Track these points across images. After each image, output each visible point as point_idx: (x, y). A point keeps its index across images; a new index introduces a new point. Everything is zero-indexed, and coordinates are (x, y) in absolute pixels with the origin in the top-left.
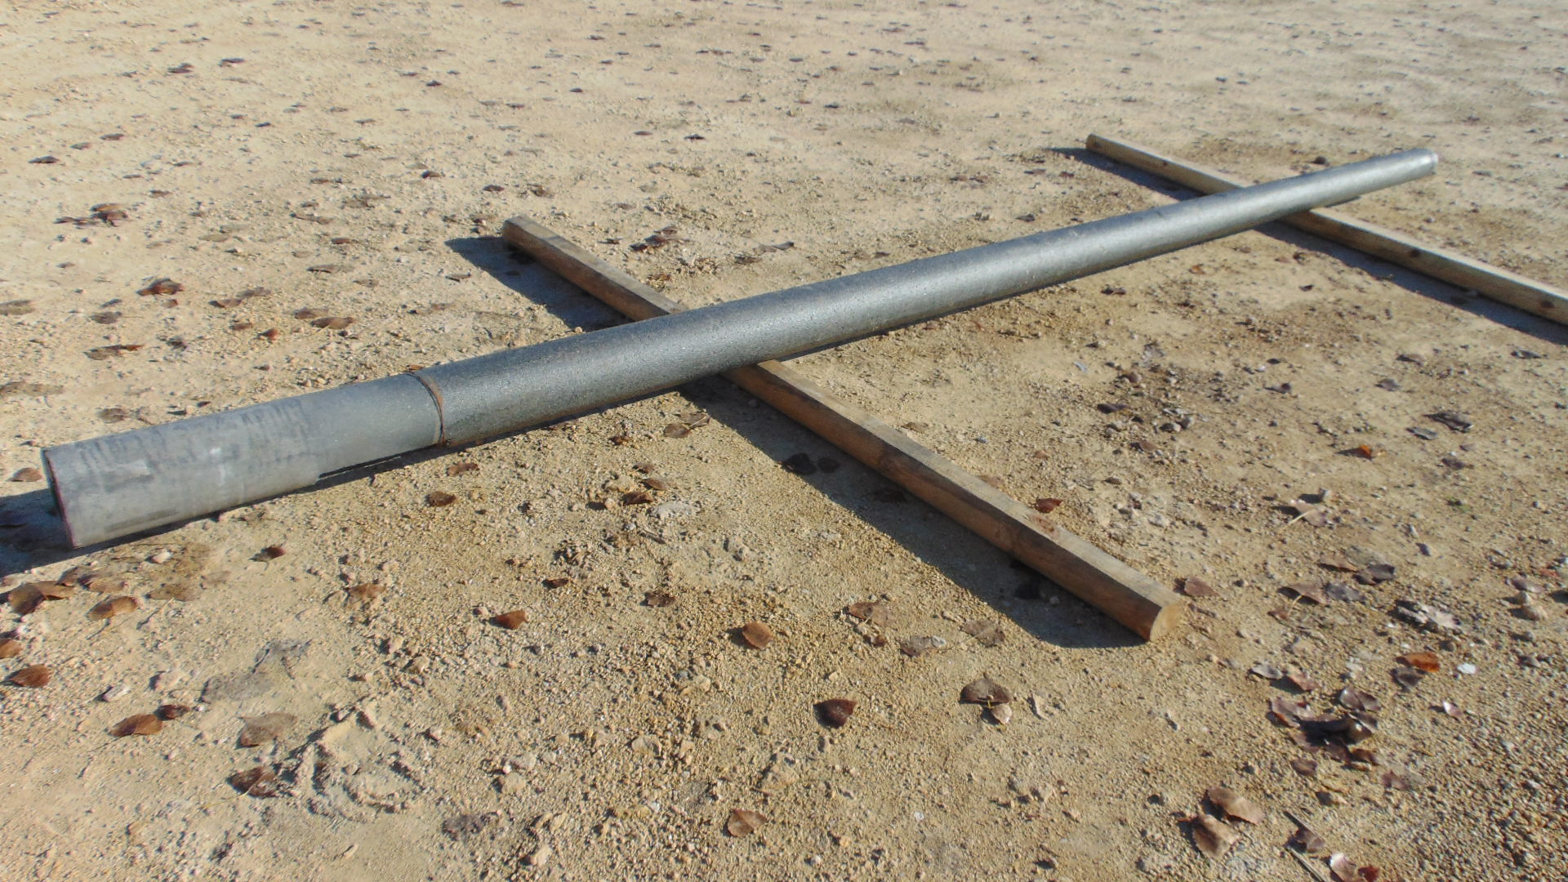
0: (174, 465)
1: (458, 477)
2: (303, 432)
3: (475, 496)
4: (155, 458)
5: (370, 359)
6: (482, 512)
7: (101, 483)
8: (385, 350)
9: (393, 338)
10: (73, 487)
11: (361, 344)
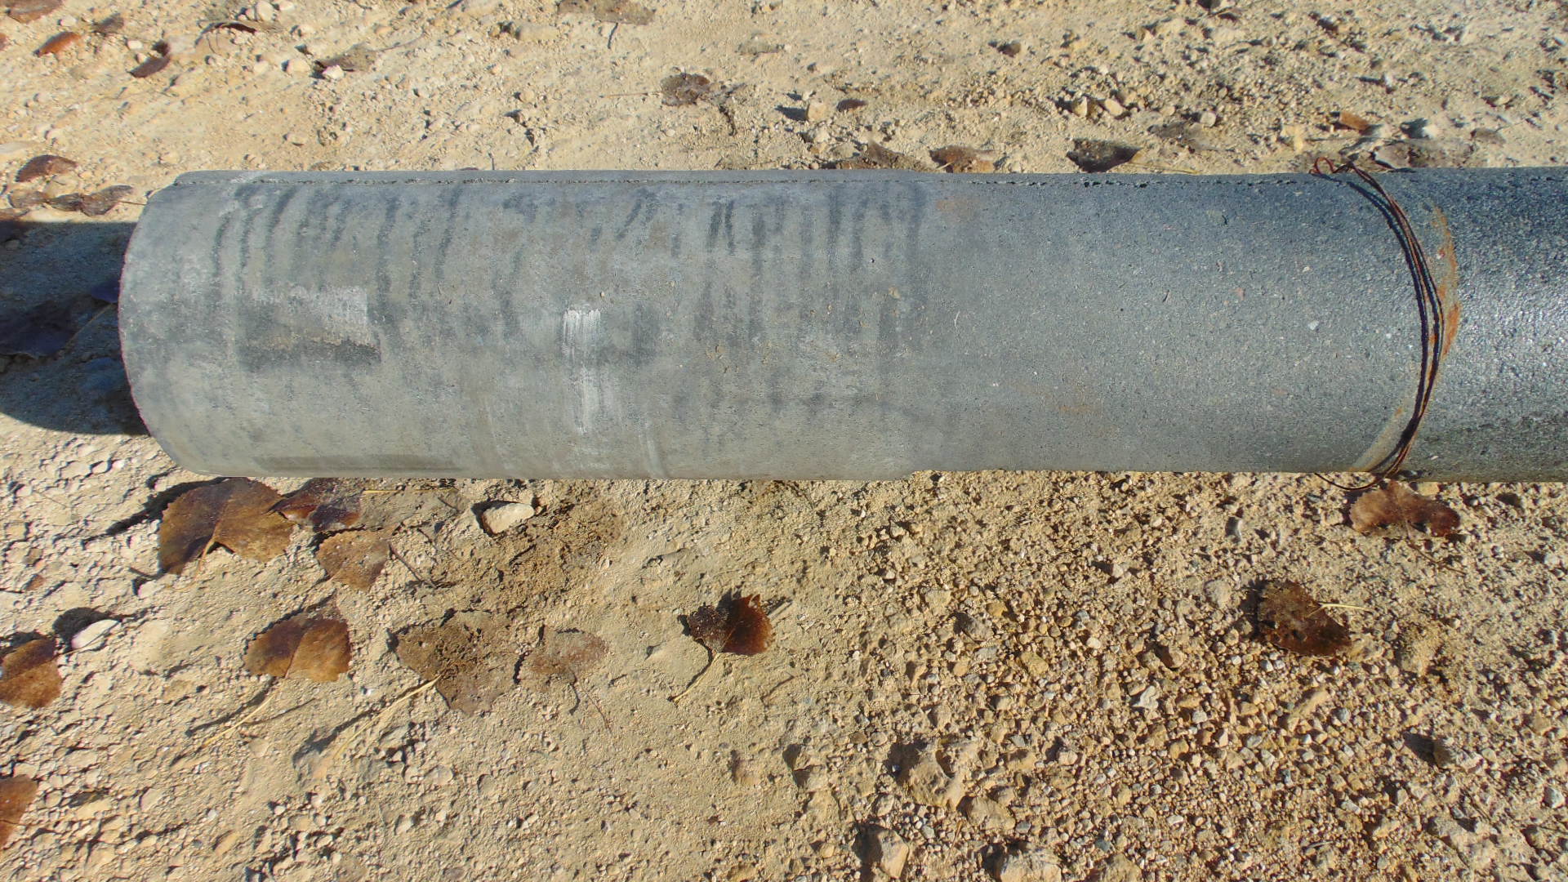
0: (448, 333)
1: (1378, 542)
2: (885, 324)
3: (1421, 658)
4: (398, 294)
5: (1247, 74)
6: (1429, 749)
7: (232, 333)
8: (1291, 61)
9: (1321, 33)
10: (156, 326)
11: (1240, 34)
